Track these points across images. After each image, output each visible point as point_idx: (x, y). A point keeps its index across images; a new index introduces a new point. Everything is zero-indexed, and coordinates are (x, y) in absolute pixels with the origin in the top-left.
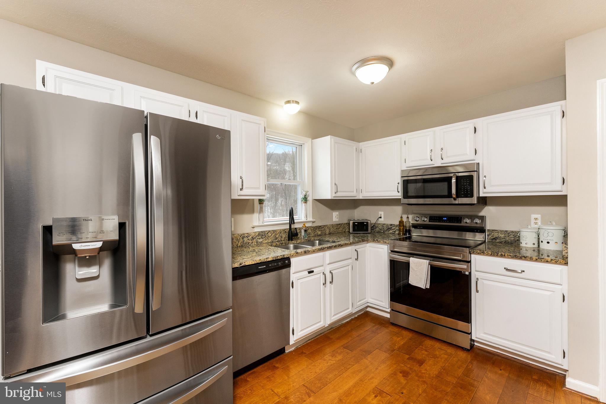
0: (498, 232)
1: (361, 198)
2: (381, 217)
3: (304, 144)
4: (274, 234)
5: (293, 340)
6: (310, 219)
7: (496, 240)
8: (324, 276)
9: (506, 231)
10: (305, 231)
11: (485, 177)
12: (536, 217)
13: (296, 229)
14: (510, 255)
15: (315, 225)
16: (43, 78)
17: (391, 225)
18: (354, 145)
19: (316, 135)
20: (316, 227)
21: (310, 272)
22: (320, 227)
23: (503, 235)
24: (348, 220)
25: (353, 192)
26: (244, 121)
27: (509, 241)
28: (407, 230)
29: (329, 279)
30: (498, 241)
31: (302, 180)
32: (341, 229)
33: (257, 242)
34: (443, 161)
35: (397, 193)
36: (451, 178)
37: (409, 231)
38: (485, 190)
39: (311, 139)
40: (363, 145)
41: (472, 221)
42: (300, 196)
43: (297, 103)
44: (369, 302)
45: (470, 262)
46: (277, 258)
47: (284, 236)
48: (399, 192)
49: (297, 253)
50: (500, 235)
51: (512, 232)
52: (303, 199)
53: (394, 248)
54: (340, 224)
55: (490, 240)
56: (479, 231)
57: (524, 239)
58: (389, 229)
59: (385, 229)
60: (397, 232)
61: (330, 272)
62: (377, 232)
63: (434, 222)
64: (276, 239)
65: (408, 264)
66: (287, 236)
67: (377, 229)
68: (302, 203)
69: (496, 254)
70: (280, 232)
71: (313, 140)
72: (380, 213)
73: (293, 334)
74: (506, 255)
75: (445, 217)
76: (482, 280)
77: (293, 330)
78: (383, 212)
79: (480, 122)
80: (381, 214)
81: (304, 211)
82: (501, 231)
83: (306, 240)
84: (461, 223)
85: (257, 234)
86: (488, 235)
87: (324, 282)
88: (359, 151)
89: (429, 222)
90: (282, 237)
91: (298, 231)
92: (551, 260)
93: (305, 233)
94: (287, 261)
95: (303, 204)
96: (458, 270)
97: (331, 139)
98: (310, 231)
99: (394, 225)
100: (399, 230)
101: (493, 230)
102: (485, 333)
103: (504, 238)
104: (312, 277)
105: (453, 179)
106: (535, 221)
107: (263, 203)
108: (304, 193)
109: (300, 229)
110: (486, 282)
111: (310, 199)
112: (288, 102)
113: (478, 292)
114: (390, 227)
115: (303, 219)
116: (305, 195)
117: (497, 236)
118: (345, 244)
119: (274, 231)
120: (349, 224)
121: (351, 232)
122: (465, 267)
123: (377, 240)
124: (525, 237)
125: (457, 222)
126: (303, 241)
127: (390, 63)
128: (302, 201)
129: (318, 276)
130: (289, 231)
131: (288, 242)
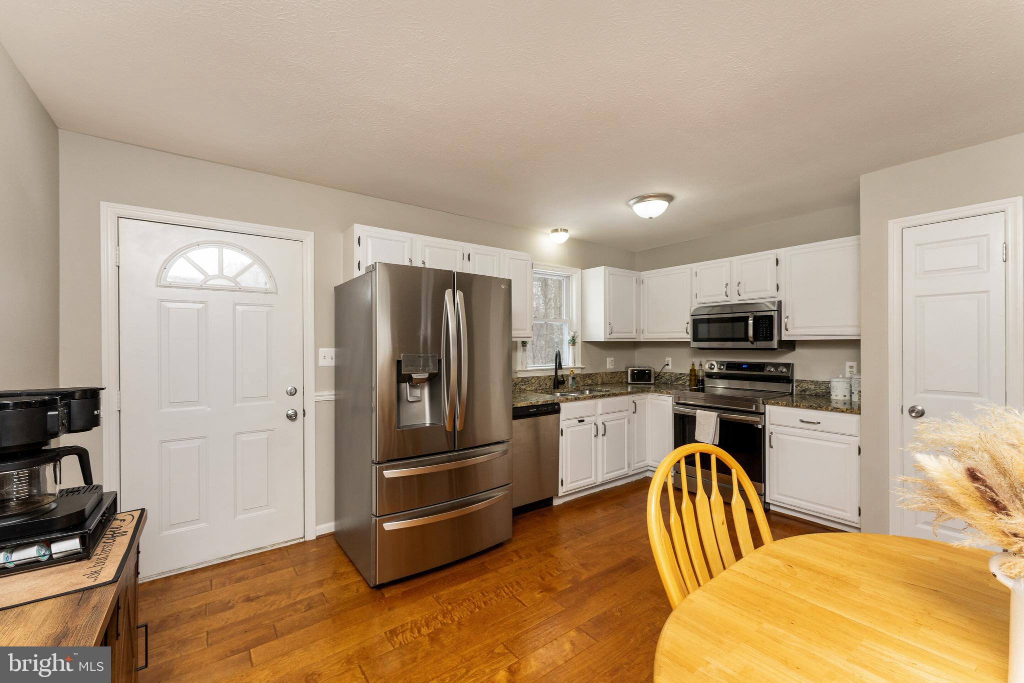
0: (808, 383)
1: (642, 340)
2: (668, 365)
3: (572, 275)
4: (537, 381)
5: (562, 491)
6: (579, 365)
7: (805, 392)
8: (595, 426)
9: (817, 381)
10: (573, 378)
11: (787, 317)
12: (851, 365)
13: (562, 375)
14: (806, 406)
15: (585, 372)
16: (359, 239)
17: (681, 374)
18: (634, 275)
19: (587, 264)
20: (586, 374)
21: (580, 421)
22: (591, 374)
23: (813, 387)
24: (627, 367)
25: (632, 332)
26: (512, 258)
27: (820, 393)
28: (699, 380)
29: (601, 432)
30: (807, 393)
31: (569, 318)
32: (616, 379)
33: (520, 389)
34: (740, 298)
35: (687, 334)
36: (747, 318)
37: (703, 381)
38: (787, 333)
39: (580, 270)
40: (645, 275)
41: (776, 369)
42: (567, 338)
43: (566, 231)
44: (649, 465)
45: (764, 414)
46: (546, 403)
47: (549, 384)
48: (688, 333)
49: (567, 399)
50: (810, 387)
51: (824, 382)
52: (571, 341)
53: (679, 400)
54: (615, 372)
55: (799, 393)
56: (785, 381)
57: (835, 390)
58: (678, 379)
59: (673, 379)
60: (688, 383)
61: (603, 423)
62: (663, 383)
63: (732, 370)
64: (540, 386)
65: (694, 418)
66: (552, 383)
67: (663, 380)
68: (569, 345)
69: (791, 405)
70: (545, 378)
71: (583, 271)
72: (667, 359)
73: (562, 485)
74: (801, 405)
75: (745, 364)
76: (777, 434)
77: (562, 481)
78: (670, 359)
79: (782, 253)
80: (668, 361)
81: (571, 356)
82: (812, 382)
83: (575, 389)
84: (763, 371)
85: (520, 380)
86: (797, 387)
87: (596, 434)
88: (640, 282)
89: (726, 370)
90: (546, 385)
91: (565, 379)
92: (847, 409)
93: (572, 381)
94: (556, 407)
95: (571, 347)
96: (750, 422)
97: (605, 270)
98: (579, 380)
99: (684, 374)
100: (690, 380)
101: (802, 381)
102: (779, 494)
103: (815, 390)
104: (582, 427)
105: (750, 319)
106: (850, 370)
107: (526, 346)
108: (572, 334)
109: (567, 376)
110: (780, 436)
111: (579, 341)
112: (556, 230)
113: (772, 448)
114: (679, 376)
115: (571, 365)
116: (573, 337)
117: (806, 387)
118: (621, 393)
119: (538, 377)
120: (627, 372)
121: (629, 382)
122: (757, 419)
123: (659, 391)
124: (835, 388)
125: (760, 371)
126: (570, 390)
127: (669, 198)
128: (569, 343)
129: (589, 426)
130: (555, 378)
131: (553, 390)
